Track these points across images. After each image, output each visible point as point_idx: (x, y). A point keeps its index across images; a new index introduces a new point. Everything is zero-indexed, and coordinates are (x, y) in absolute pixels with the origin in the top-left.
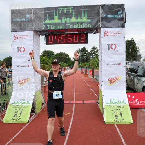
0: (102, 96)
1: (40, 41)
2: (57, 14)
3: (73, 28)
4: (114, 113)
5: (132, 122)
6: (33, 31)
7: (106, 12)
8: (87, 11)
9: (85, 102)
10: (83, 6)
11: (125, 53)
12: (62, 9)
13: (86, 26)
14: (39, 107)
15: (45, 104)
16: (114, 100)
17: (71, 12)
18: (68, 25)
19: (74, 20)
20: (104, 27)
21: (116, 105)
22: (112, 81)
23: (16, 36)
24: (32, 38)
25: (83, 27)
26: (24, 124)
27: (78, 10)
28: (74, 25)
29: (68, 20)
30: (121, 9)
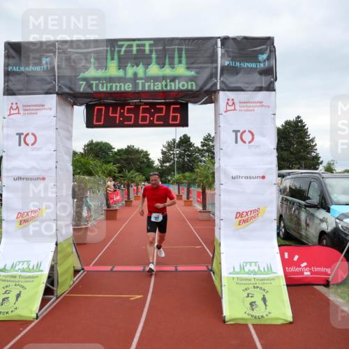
0: (220, 254)
1: (72, 119)
2: (116, 57)
3: (152, 89)
4: (248, 296)
5: (290, 319)
6: (55, 95)
7: (231, 54)
8: (187, 50)
9: (180, 268)
10: (177, 39)
11: (275, 150)
12: (126, 43)
13: (183, 86)
14: (67, 279)
15: (82, 271)
16: (248, 265)
17: (147, 52)
18: (140, 82)
19: (154, 70)
20: (225, 88)
21: (252, 276)
22: (244, 218)
23: (14, 107)
24: (53, 112)
25: (177, 88)
26: (25, 323)
27: (166, 48)
28: (154, 83)
29: (140, 70)
30: (267, 49)
